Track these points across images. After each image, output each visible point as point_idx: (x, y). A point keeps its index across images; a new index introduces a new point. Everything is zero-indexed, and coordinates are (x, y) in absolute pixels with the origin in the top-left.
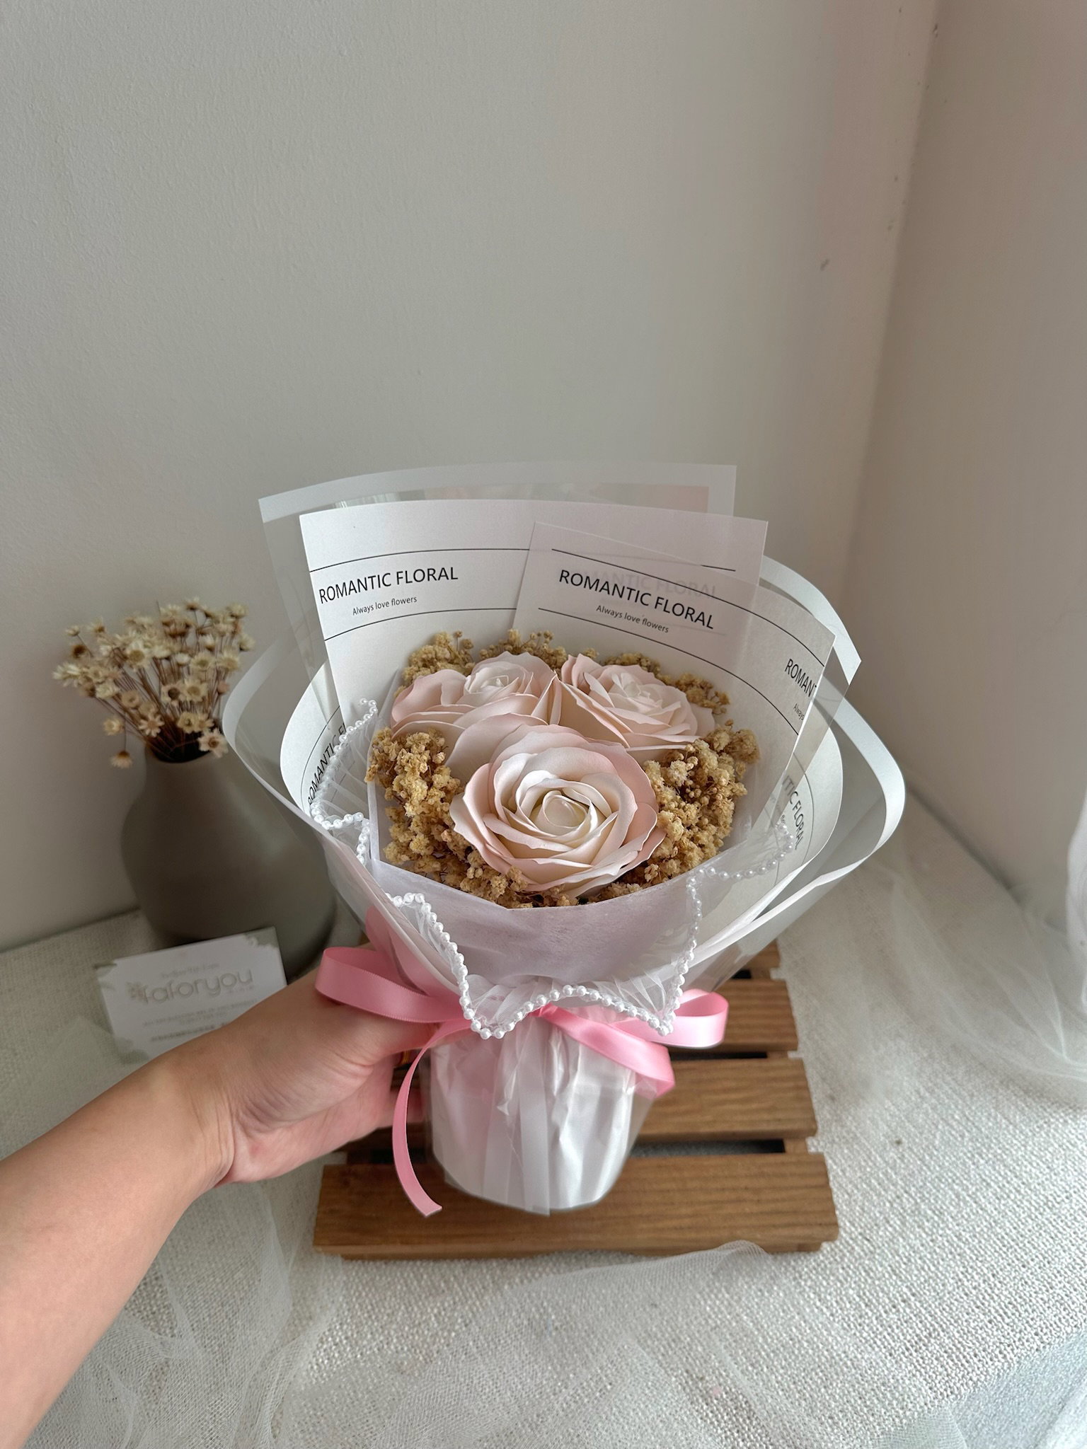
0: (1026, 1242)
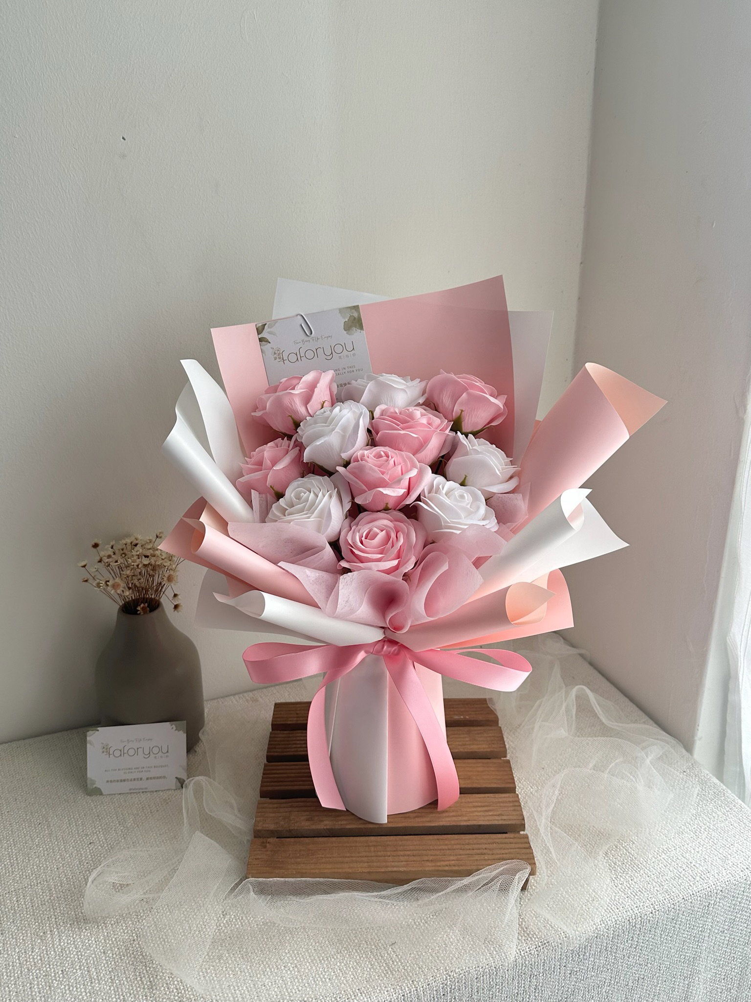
0: (651, 867)
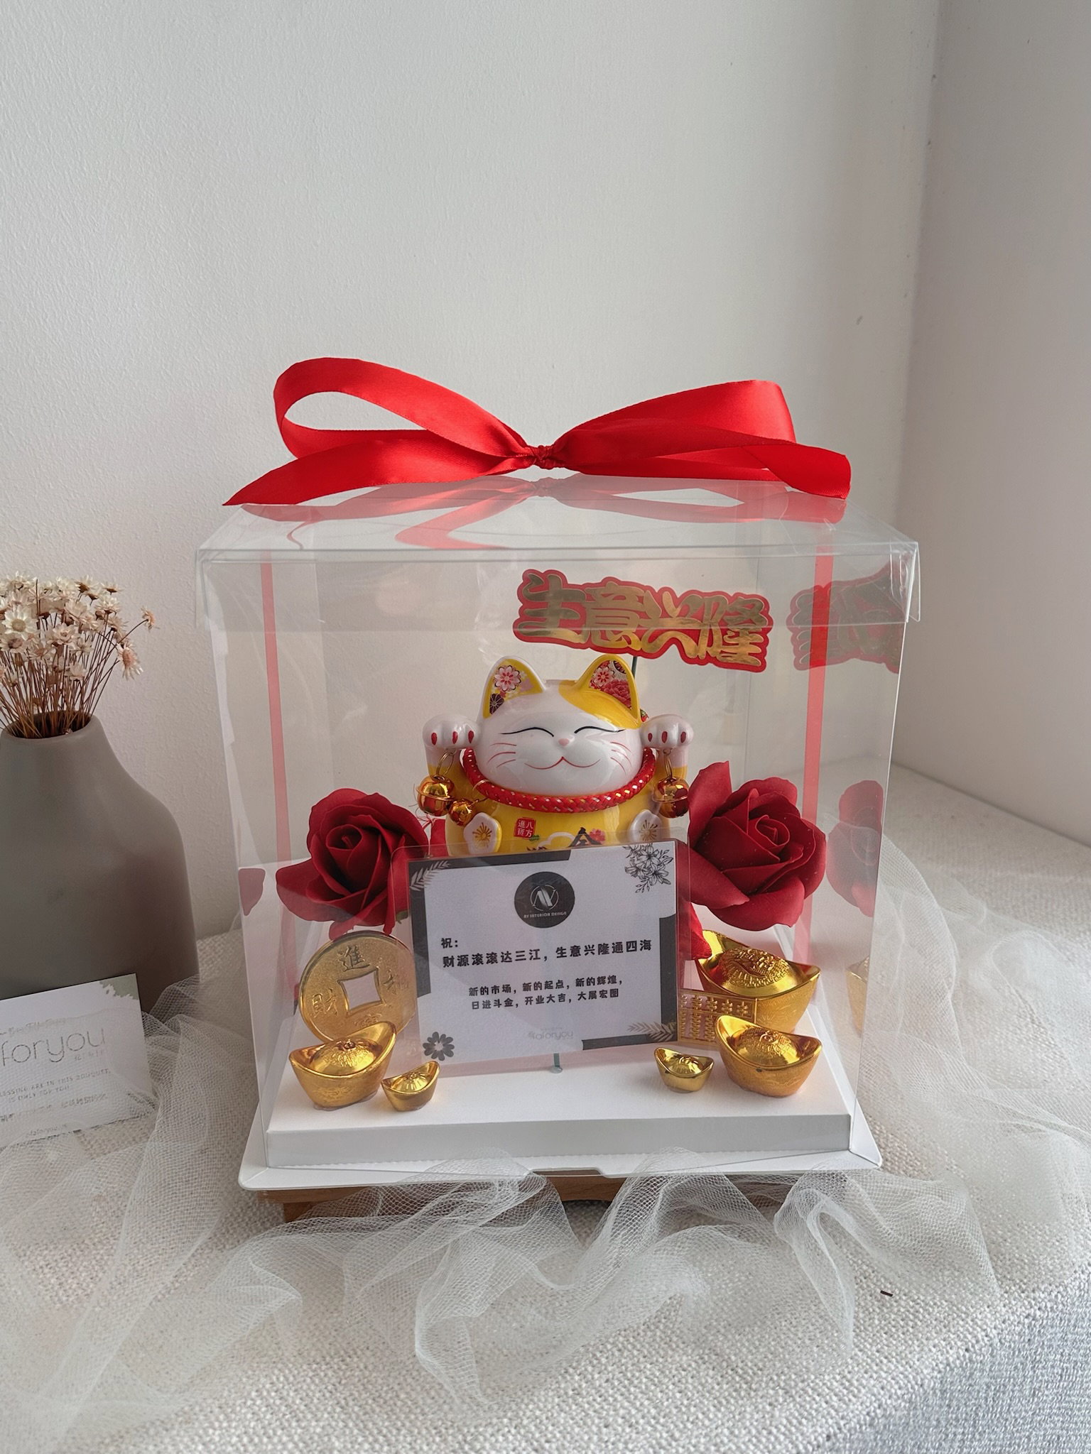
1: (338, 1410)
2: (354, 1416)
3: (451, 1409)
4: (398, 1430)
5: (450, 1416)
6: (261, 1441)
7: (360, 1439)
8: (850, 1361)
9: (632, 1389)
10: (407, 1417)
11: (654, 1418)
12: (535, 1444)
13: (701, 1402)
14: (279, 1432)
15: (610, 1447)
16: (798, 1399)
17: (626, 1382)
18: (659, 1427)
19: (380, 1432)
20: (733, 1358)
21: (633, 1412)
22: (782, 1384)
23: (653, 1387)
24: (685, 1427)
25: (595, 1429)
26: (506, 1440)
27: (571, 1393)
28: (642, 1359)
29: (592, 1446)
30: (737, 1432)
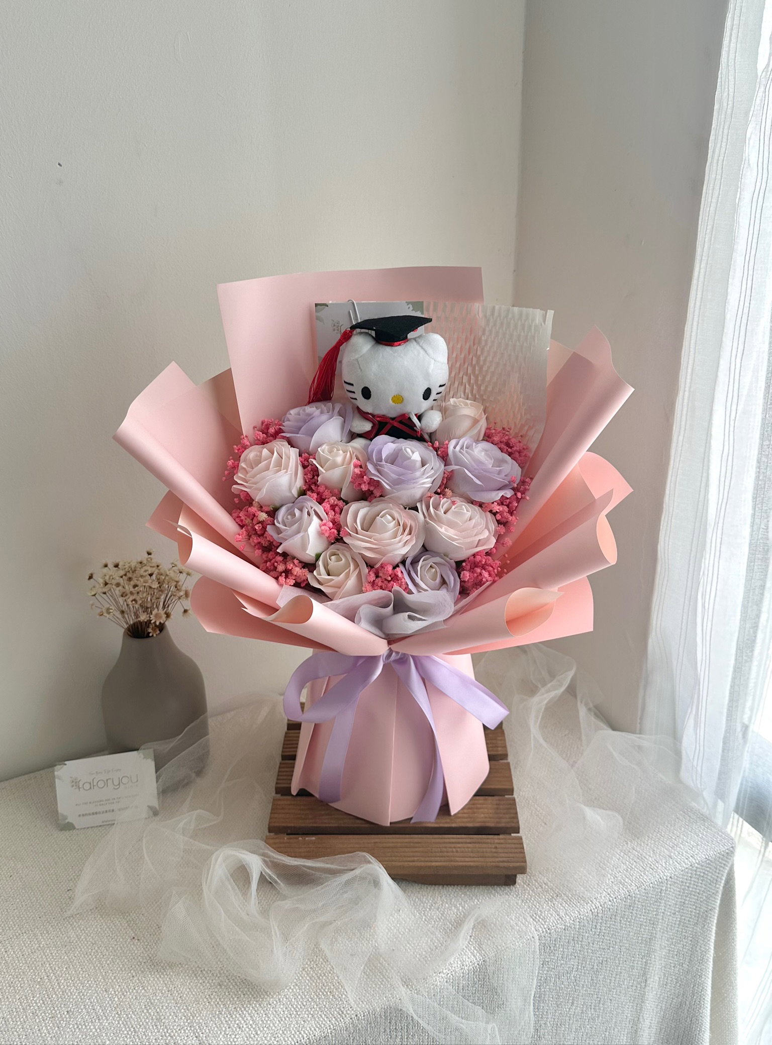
1: (117, 1016)
2: (123, 1019)
3: (164, 1018)
4: (140, 1026)
5: (163, 1021)
6: (82, 1028)
7: (124, 1029)
8: (345, 1002)
9: (245, 1012)
10: (145, 1021)
11: (251, 1025)
12: (197, 1034)
13: (273, 1019)
14: (90, 1024)
15: (229, 1036)
16: (317, 1019)
17: (243, 1009)
18: (252, 1029)
19: (132, 1026)
20: (293, 1000)
21: (243, 1022)
22: (312, 1012)
23: (254, 1012)
24: (263, 1030)
25: (224, 1029)
26: (185, 1032)
27: (217, 1013)
28: (253, 999)
29: (221, 1036)
30: (285, 1032)
